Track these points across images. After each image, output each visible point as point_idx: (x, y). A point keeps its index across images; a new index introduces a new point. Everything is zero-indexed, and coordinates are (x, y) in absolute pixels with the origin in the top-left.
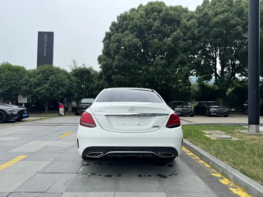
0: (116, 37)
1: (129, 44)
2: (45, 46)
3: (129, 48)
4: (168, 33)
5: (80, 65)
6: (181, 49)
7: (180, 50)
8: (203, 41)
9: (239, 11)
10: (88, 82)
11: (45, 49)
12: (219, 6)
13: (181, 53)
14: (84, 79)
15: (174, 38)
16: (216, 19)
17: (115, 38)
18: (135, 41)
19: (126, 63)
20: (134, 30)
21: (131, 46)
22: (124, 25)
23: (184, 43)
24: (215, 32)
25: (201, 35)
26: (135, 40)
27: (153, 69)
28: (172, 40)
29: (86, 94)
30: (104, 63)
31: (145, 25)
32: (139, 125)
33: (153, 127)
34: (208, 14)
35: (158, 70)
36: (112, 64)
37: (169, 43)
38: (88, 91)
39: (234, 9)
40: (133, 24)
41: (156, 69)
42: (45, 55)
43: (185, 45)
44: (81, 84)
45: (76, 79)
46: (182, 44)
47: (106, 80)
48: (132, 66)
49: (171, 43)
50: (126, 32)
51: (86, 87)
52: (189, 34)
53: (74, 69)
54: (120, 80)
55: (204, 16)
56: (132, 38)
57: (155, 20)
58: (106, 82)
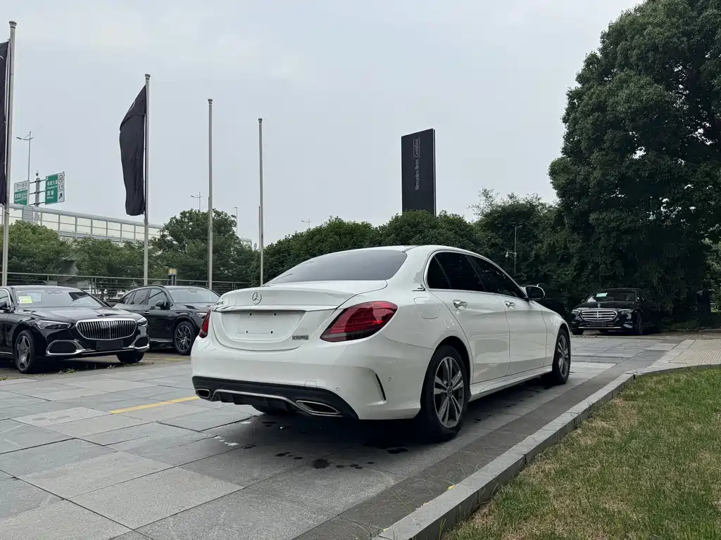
0: (590, 98)
1: (630, 108)
2: (417, 167)
5: (501, 199)
10: (523, 242)
11: (417, 175)
14: (513, 234)
17: (589, 102)
18: (649, 94)
20: (650, 61)
21: (636, 112)
22: (619, 57)
26: (651, 90)
29: (519, 274)
30: (562, 180)
32: (272, 332)
33: (294, 338)
36: (586, 179)
38: (528, 266)
40: (646, 45)
42: (417, 188)
44: (505, 248)
45: (489, 237)
47: (574, 229)
51: (521, 255)
53: (488, 210)
54: (613, 224)
58: (576, 236)
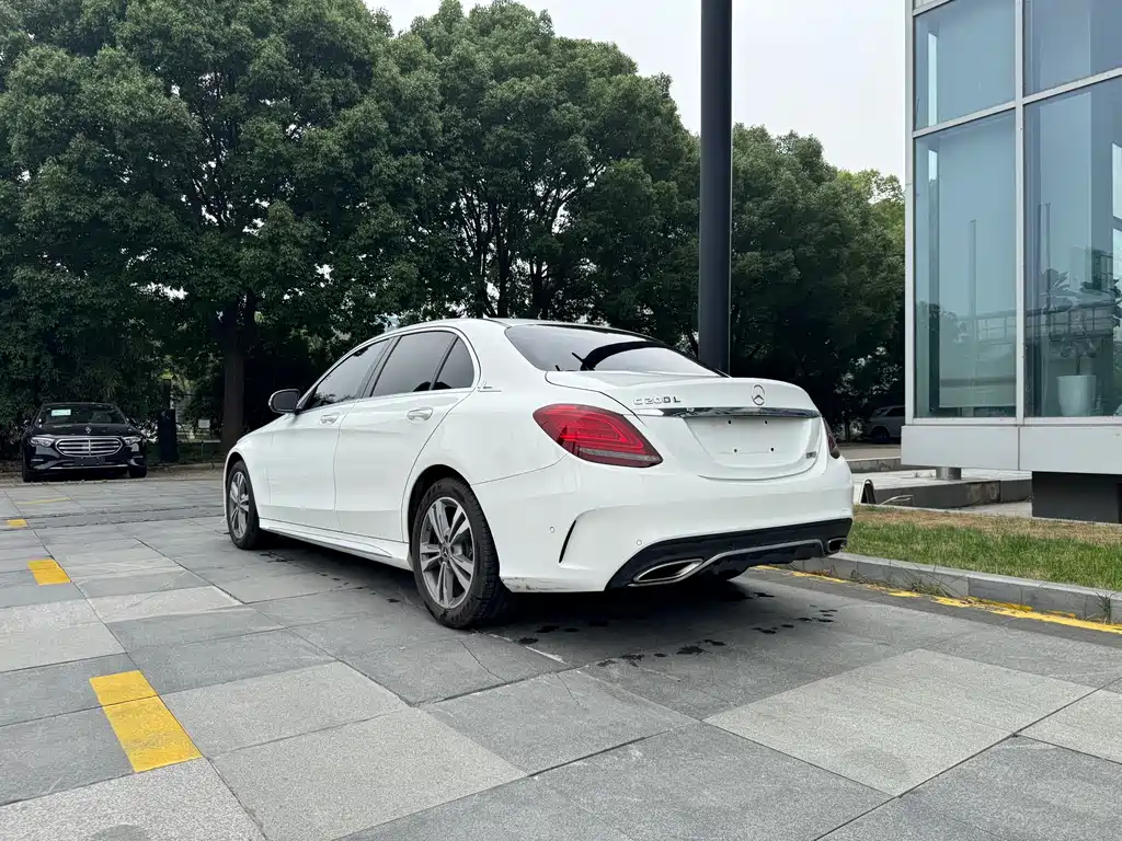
1: (133, 114)
3: (127, 135)
4: (325, 104)
6: (382, 184)
7: (377, 191)
8: (458, 169)
9: (574, 80)
12: (503, 41)
13: (381, 202)
15: (351, 134)
16: (500, 91)
17: (39, 70)
18: (166, 106)
19: (107, 207)
21: (142, 125)
23: (396, 163)
24: (500, 138)
25: (449, 140)
26: (168, 101)
27: (254, 257)
28: (346, 138)
31: (210, 40)
34: (472, 64)
35: (284, 264)
37: (330, 151)
39: (558, 69)
40: (149, 22)
41: (272, 259)
43: (399, 172)
46: (387, 165)
48: (145, 230)
49: (340, 153)
50: (106, 51)
52: (411, 128)
55: (457, 69)
56: (150, 89)
57: (261, 31)
